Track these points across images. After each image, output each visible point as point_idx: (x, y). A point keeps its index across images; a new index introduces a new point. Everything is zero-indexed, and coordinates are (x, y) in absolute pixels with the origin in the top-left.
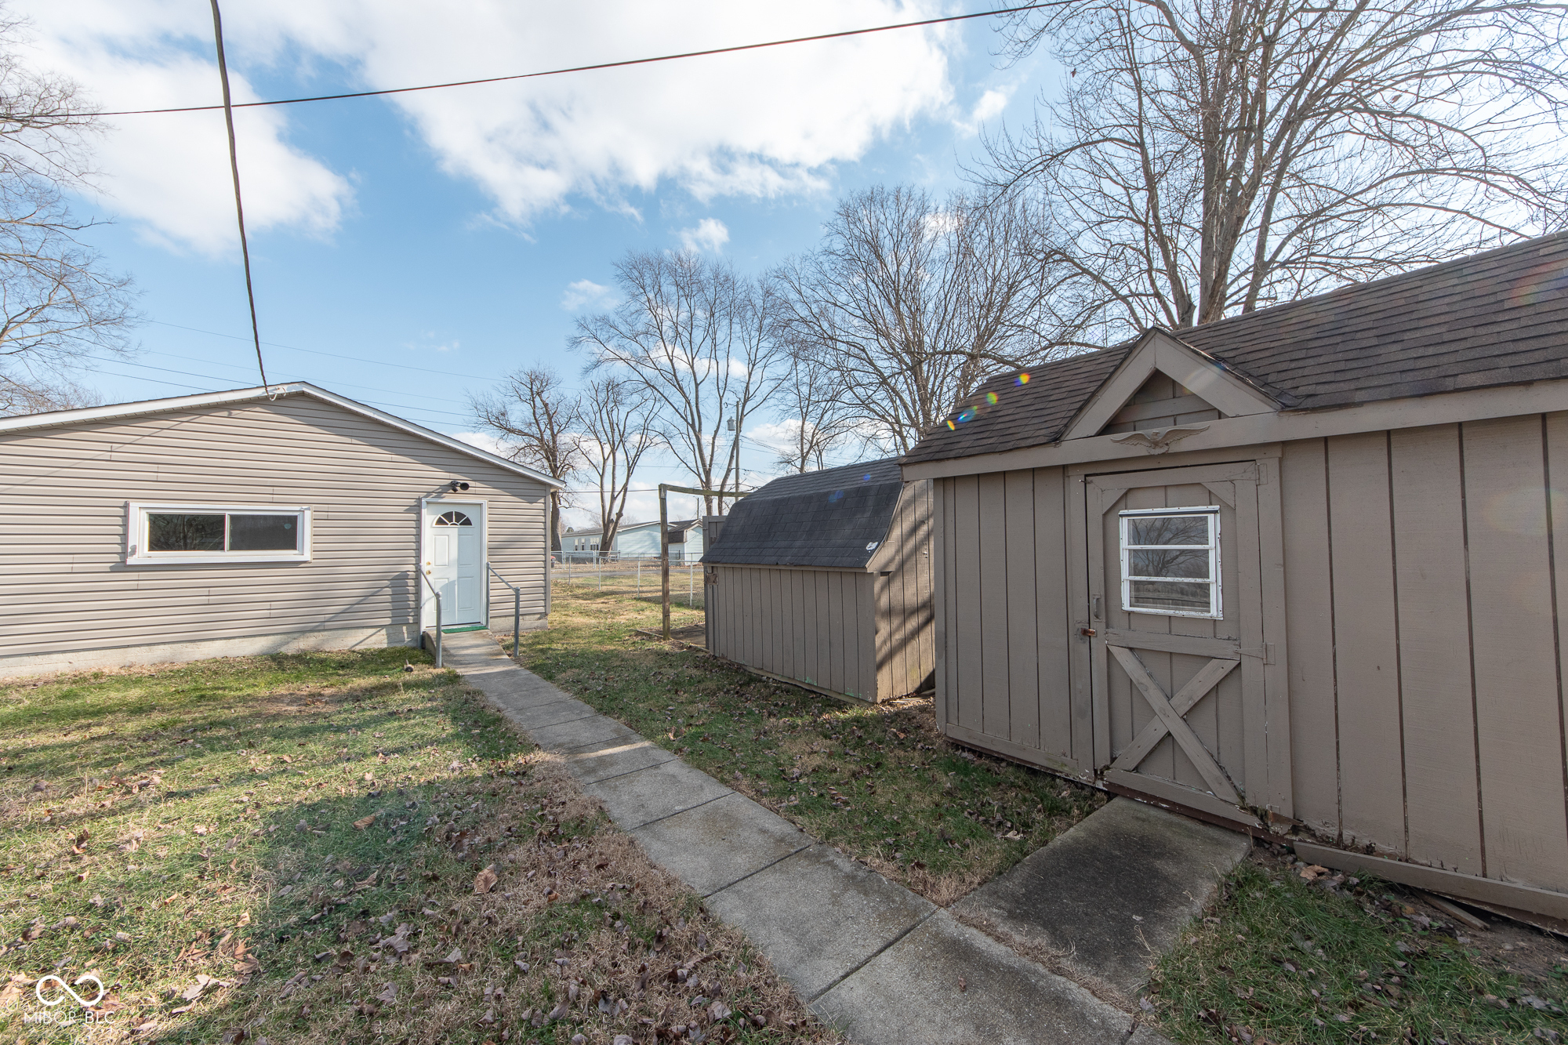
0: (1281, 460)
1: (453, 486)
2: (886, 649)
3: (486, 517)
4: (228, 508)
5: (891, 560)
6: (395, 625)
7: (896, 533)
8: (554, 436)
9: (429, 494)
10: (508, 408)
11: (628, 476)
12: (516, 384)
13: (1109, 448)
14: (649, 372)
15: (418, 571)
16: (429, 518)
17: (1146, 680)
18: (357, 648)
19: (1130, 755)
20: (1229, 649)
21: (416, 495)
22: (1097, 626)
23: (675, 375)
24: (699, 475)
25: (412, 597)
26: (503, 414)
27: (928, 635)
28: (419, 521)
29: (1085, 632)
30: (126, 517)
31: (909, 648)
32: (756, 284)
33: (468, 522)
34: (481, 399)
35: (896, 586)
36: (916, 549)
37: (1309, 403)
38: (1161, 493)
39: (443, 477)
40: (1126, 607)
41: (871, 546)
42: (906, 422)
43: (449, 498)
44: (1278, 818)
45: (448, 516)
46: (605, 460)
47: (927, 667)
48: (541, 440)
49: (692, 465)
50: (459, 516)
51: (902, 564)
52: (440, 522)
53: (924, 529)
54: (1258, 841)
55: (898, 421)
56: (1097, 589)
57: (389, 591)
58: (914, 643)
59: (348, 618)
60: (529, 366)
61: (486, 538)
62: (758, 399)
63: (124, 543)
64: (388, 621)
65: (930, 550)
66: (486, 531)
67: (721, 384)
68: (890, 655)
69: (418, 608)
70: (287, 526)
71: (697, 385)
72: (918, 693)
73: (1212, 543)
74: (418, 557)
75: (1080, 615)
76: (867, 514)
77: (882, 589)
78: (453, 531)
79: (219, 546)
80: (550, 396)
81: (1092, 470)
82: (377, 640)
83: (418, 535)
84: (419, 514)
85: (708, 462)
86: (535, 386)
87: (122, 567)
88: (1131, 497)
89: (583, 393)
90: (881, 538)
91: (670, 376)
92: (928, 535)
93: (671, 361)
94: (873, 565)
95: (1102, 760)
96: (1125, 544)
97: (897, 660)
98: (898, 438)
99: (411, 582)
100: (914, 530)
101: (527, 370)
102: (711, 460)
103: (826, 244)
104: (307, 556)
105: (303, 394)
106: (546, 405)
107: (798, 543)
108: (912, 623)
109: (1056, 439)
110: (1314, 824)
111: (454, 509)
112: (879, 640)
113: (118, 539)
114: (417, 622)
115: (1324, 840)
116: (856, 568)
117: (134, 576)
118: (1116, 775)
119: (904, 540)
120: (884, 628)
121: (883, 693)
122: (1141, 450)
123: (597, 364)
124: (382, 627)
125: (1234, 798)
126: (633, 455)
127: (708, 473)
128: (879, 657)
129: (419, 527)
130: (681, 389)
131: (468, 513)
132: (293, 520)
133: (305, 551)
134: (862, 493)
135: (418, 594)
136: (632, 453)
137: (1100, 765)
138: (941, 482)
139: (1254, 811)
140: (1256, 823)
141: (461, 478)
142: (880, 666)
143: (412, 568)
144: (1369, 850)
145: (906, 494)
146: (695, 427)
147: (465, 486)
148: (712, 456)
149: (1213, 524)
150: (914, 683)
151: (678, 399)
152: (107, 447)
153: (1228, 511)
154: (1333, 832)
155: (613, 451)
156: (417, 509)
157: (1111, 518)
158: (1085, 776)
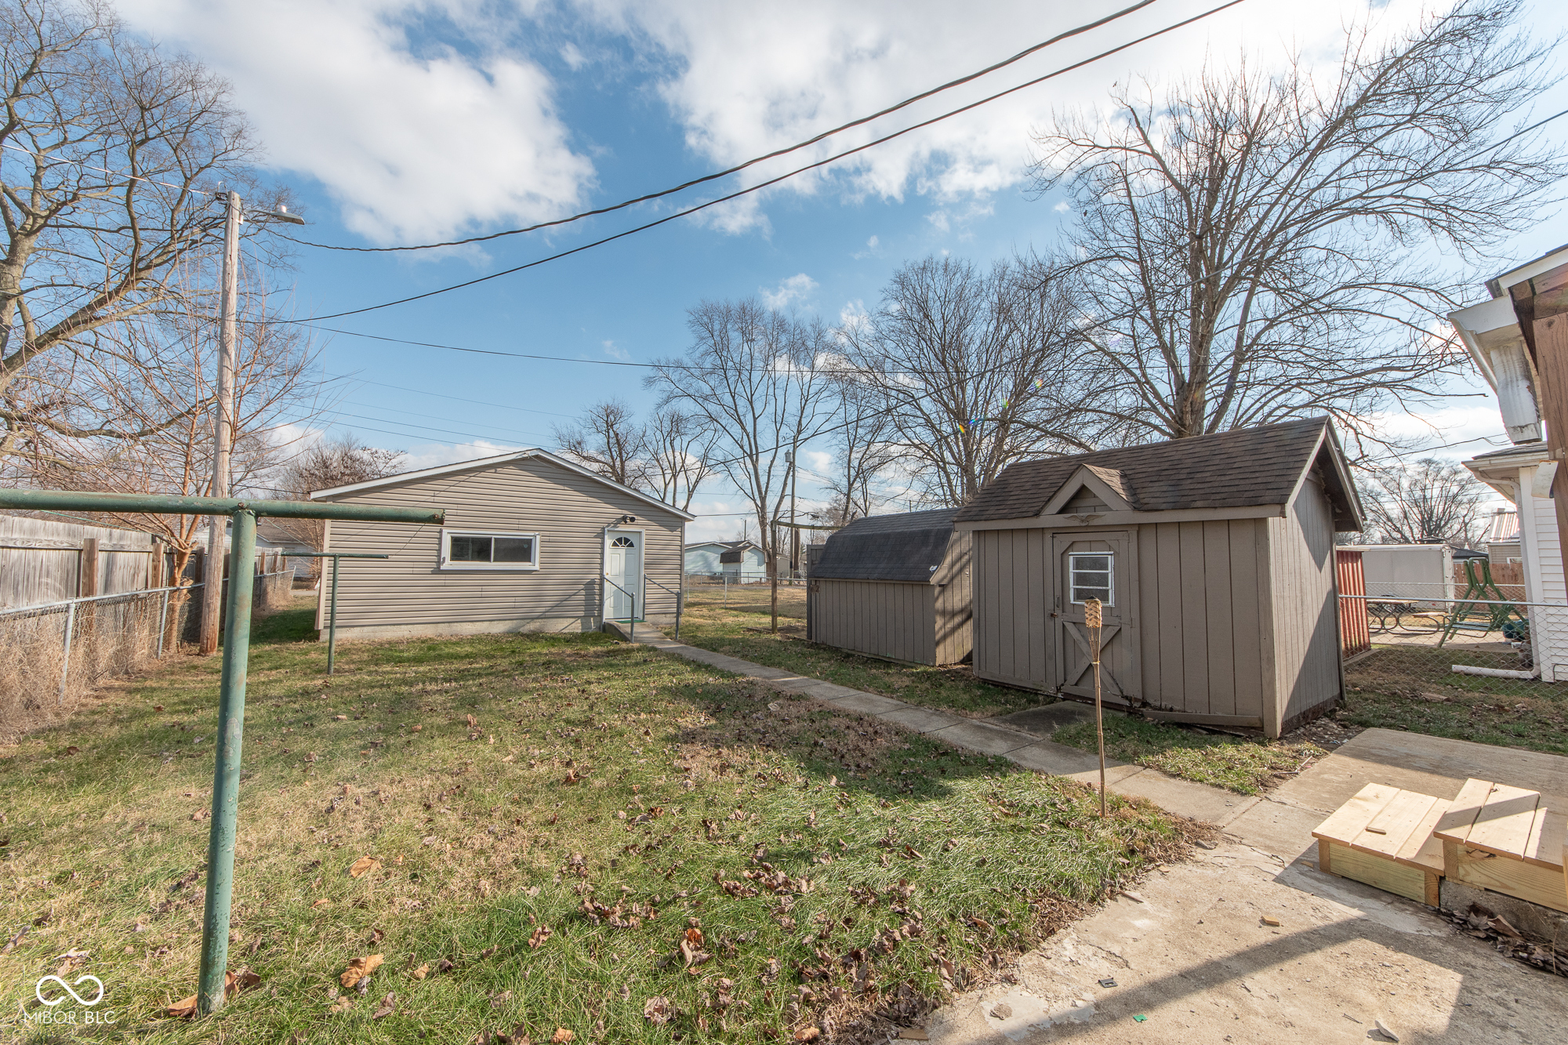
0: (1138, 532)
1: (624, 519)
2: (941, 633)
3: (644, 541)
4: (494, 534)
5: (945, 577)
6: (585, 619)
7: (948, 560)
8: (622, 462)
9: (609, 524)
10: (587, 438)
11: (688, 500)
12: (594, 417)
13: (1062, 521)
14: (713, 408)
15: (602, 578)
16: (609, 542)
17: (1081, 638)
18: (564, 631)
19: (1073, 677)
20: (1117, 621)
21: (602, 525)
22: (1058, 612)
23: (736, 411)
24: (754, 500)
25: (597, 597)
26: (579, 443)
27: (969, 625)
28: (603, 544)
29: (1052, 615)
30: (440, 539)
31: (956, 634)
32: (809, 329)
33: (631, 545)
34: (564, 431)
35: (948, 593)
36: (961, 570)
37: (1146, 507)
38: (1088, 544)
39: (619, 512)
40: (1072, 602)
41: (933, 568)
42: (951, 459)
43: (622, 527)
44: (1137, 700)
45: (619, 540)
46: (666, 485)
47: (968, 646)
48: (613, 467)
49: (749, 491)
50: (627, 540)
51: (952, 579)
52: (615, 544)
53: (967, 557)
54: (1130, 713)
55: (943, 460)
56: (1058, 593)
57: (583, 592)
58: (960, 631)
59: (558, 610)
60: (606, 400)
61: (643, 556)
62: (810, 432)
63: (439, 556)
64: (582, 614)
65: (969, 571)
66: (643, 551)
67: (779, 419)
68: (945, 637)
69: (601, 605)
70: (526, 546)
71: (755, 419)
72: (962, 662)
73: (1110, 571)
74: (602, 569)
75: (1050, 606)
76: (930, 548)
77: (940, 593)
78: (622, 550)
79: (489, 559)
80: (620, 428)
81: (1056, 531)
82: (576, 627)
83: (602, 554)
84: (603, 538)
85: (764, 490)
86: (609, 419)
87: (438, 571)
88: (1075, 546)
89: (649, 424)
90: (938, 561)
91: (732, 412)
92: (969, 561)
93: (733, 397)
94: (933, 580)
95: (1060, 681)
96: (1072, 571)
97: (949, 641)
98: (942, 473)
99: (597, 587)
100: (960, 558)
101: (604, 405)
102: (767, 487)
103: (882, 307)
104: (537, 567)
105: (537, 456)
106: (617, 435)
107: (882, 566)
108: (958, 619)
109: (1037, 514)
110: (1151, 701)
111: (623, 536)
112: (937, 627)
113: (435, 553)
114: (601, 615)
115: (1155, 708)
116: (924, 582)
117: (443, 577)
118: (1067, 689)
119: (953, 565)
120: (939, 621)
121: (939, 661)
122: (1076, 523)
123: (667, 401)
124: (579, 617)
125: (1118, 693)
126: (693, 481)
127: (763, 499)
128: (937, 637)
129: (603, 548)
130: (741, 423)
131: (633, 539)
132: (529, 542)
133: (535, 565)
134: (926, 534)
135: (601, 595)
136: (693, 479)
137: (1059, 684)
138: (977, 533)
139: (1126, 698)
140: (1127, 703)
141: (630, 514)
142: (938, 644)
143: (598, 576)
144: (1171, 710)
145: (954, 536)
146: (753, 456)
147: (633, 519)
148: (768, 484)
149: (1110, 560)
150: (959, 657)
151: (736, 430)
152: (432, 493)
153: (1116, 555)
154: (1158, 704)
155: (675, 476)
156: (601, 535)
157: (1065, 556)
158: (1052, 691)
